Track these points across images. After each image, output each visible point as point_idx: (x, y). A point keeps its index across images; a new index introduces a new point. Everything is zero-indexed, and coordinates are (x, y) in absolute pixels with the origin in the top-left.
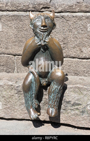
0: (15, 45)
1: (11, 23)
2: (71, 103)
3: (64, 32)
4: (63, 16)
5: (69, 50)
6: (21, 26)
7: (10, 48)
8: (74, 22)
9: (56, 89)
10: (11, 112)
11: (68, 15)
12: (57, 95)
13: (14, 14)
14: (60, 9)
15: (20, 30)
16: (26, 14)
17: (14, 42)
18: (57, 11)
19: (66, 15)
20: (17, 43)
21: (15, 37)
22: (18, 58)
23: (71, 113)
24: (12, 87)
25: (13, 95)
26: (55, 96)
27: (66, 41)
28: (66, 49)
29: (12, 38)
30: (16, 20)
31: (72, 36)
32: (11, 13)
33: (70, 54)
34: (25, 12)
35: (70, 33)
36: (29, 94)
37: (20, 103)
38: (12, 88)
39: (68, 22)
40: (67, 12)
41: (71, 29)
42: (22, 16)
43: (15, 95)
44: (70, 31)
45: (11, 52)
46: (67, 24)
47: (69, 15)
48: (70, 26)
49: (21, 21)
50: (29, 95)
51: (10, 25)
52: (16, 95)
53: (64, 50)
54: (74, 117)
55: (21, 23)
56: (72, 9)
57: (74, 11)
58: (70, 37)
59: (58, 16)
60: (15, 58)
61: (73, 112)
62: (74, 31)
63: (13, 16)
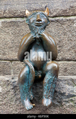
0: (12, 51)
1: (9, 29)
2: (66, 94)
3: (59, 35)
4: (58, 20)
5: (65, 52)
6: (18, 32)
7: (7, 54)
8: (69, 25)
9: (50, 79)
10: (7, 108)
11: (62, 19)
12: (52, 85)
13: (11, 21)
14: (55, 14)
15: (17, 35)
16: (23, 20)
17: (11, 47)
18: (52, 16)
19: (61, 19)
20: (14, 49)
21: (12, 43)
22: (15, 63)
23: (66, 105)
24: (9, 82)
25: (9, 91)
26: (49, 86)
27: (61, 44)
28: (62, 52)
29: (9, 44)
30: (13, 26)
31: (67, 38)
32: (8, 20)
33: (66, 56)
34: (22, 18)
35: (65, 36)
36: (25, 85)
37: (16, 98)
38: (9, 84)
39: (62, 25)
40: (62, 16)
41: (66, 32)
42: (19, 21)
43: (11, 91)
44: (65, 34)
45: (8, 58)
46: (61, 27)
47: (64, 19)
48: (65, 29)
49: (18, 26)
50: (25, 87)
51: (7, 31)
52: (13, 90)
53: (60, 53)
54: (69, 109)
55: (18, 28)
56: (66, 13)
57: (68, 14)
58: (65, 40)
59: (52, 20)
60: (12, 64)
61: (68, 104)
62: (68, 33)
63: (10, 22)
